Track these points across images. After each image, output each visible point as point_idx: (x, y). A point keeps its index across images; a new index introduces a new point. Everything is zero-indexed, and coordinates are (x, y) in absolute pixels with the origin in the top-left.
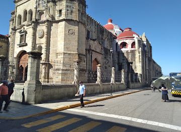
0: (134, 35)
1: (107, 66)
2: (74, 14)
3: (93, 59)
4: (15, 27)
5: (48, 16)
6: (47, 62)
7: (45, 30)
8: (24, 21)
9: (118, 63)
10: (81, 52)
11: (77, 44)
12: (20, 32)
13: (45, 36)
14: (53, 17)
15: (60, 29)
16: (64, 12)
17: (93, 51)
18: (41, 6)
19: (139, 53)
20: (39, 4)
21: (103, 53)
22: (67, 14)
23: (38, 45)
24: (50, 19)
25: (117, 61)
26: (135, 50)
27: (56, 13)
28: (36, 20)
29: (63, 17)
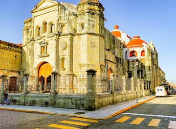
0: (143, 44)
1: (118, 74)
2: (95, 28)
3: (108, 69)
4: (33, 38)
5: (70, 29)
6: (71, 73)
7: (68, 43)
8: (43, 33)
9: (128, 71)
10: (101, 64)
11: (99, 56)
12: (41, 43)
13: (68, 48)
14: (75, 30)
15: (82, 42)
16: (86, 25)
17: (108, 60)
18: (62, 19)
19: (149, 61)
20: (60, 17)
21: (115, 62)
22: (89, 28)
23: (61, 57)
24: (73, 32)
25: (127, 69)
26: (145, 59)
27: (78, 27)
28: (59, 33)
29: (85, 31)
